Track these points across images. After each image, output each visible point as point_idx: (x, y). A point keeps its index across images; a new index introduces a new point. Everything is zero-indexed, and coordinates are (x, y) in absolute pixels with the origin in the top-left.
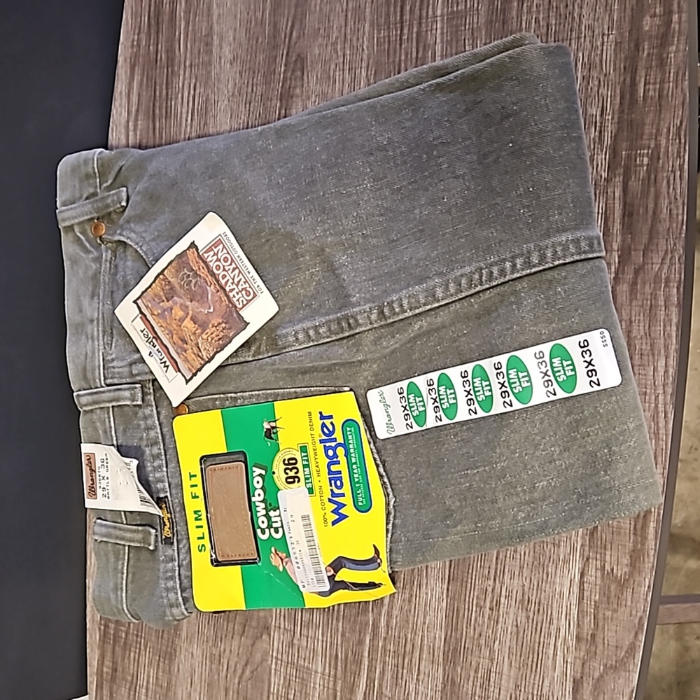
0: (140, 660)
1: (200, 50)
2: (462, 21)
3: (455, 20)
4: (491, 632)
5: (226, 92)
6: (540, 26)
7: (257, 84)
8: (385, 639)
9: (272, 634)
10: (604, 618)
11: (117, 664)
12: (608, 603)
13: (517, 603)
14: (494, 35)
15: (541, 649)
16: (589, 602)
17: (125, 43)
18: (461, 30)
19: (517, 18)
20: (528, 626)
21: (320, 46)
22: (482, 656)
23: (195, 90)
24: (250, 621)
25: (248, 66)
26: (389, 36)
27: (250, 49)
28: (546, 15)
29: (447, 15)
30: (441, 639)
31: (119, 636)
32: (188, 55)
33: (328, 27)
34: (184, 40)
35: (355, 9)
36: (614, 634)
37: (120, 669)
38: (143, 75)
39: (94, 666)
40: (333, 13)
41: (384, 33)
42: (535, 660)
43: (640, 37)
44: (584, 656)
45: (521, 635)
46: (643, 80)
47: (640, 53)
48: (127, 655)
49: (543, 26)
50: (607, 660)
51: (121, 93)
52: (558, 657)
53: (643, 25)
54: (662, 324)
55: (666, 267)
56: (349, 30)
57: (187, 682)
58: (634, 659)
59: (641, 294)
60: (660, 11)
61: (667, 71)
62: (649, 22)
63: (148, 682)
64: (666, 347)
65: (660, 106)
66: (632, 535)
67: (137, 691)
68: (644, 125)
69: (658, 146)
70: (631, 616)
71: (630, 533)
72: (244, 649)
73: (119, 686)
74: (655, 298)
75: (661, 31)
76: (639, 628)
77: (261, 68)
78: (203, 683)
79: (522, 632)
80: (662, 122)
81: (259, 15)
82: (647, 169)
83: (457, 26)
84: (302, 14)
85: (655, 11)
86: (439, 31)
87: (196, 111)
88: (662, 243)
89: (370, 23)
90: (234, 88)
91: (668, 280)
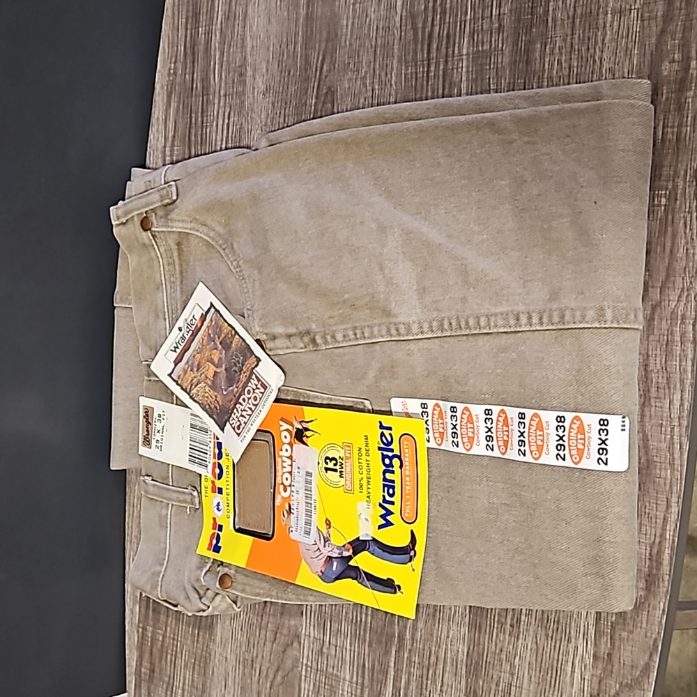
0: (177, 662)
1: (234, 80)
2: (486, 60)
3: (481, 59)
4: (511, 647)
5: (259, 122)
6: (562, 68)
7: (289, 115)
8: (410, 650)
9: (302, 642)
10: (620, 639)
11: (154, 665)
12: (624, 625)
13: (537, 621)
14: (518, 75)
15: (559, 666)
16: (606, 623)
17: (162, 71)
18: (486, 69)
19: (540, 59)
20: (547, 644)
21: (350, 80)
22: (503, 670)
23: (229, 119)
24: (282, 629)
25: (280, 97)
26: (416, 73)
27: (282, 81)
28: (568, 57)
29: (473, 54)
30: (464, 652)
31: (156, 639)
32: (223, 85)
33: (358, 62)
34: (218, 70)
35: (383, 46)
36: (630, 654)
37: (157, 670)
38: (179, 102)
39: (132, 667)
40: (362, 49)
41: (411, 69)
42: (554, 676)
43: (659, 82)
44: (601, 674)
45: (540, 651)
46: (661, 123)
47: (659, 97)
48: (164, 657)
49: (565, 68)
50: (623, 678)
51: (158, 119)
52: (576, 674)
53: (662, 70)
54: (678, 359)
55: (682, 304)
56: (377, 66)
57: (222, 684)
58: (649, 678)
59: (658, 329)
60: (679, 57)
61: (685, 115)
62: (667, 67)
63: (184, 683)
64: (682, 381)
65: (678, 148)
66: (647, 560)
67: (174, 691)
68: (662, 167)
69: (675, 187)
70: (646, 637)
71: (645, 559)
72: (275, 655)
73: (157, 686)
74: (671, 334)
75: (679, 77)
76: (654, 649)
77: (292, 100)
78: (236, 686)
79: (542, 649)
80: (679, 165)
81: (291, 48)
82: (665, 209)
83: (482, 65)
84: (332, 49)
85: (674, 57)
86: (464, 69)
87: (230, 138)
88: (679, 281)
89: (398, 59)
90: (267, 118)
91: (683, 317)
